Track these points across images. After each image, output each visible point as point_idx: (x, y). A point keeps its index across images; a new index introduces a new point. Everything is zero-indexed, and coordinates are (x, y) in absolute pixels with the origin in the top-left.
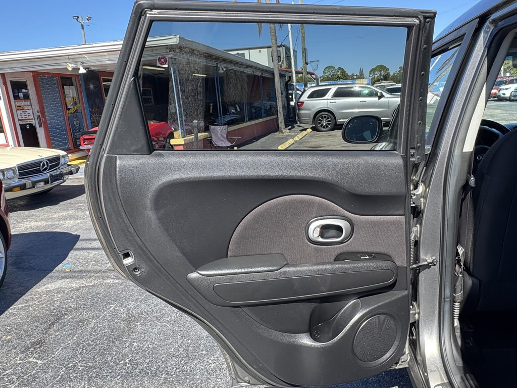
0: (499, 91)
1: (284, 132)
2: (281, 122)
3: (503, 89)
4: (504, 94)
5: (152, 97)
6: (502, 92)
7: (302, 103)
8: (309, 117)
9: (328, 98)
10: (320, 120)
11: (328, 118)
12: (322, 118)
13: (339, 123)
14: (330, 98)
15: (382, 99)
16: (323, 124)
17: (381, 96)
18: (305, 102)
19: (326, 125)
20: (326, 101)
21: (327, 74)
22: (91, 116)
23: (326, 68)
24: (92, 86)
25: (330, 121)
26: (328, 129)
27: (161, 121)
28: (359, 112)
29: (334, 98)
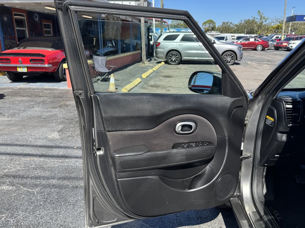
0: (289, 44)
1: (145, 63)
2: (144, 56)
3: (291, 43)
4: (292, 47)
5: (51, 30)
6: (290, 45)
7: (159, 43)
8: (164, 54)
10: (171, 57)
11: (176, 56)
12: (172, 55)
13: (184, 60)
14: (179, 41)
16: (172, 60)
17: (214, 43)
18: (161, 43)
19: (174, 60)
20: (176, 43)
21: (174, 23)
22: (4, 41)
24: (5, 19)
25: (177, 58)
26: (175, 63)
27: (56, 49)
28: (198, 53)
29: (181, 42)
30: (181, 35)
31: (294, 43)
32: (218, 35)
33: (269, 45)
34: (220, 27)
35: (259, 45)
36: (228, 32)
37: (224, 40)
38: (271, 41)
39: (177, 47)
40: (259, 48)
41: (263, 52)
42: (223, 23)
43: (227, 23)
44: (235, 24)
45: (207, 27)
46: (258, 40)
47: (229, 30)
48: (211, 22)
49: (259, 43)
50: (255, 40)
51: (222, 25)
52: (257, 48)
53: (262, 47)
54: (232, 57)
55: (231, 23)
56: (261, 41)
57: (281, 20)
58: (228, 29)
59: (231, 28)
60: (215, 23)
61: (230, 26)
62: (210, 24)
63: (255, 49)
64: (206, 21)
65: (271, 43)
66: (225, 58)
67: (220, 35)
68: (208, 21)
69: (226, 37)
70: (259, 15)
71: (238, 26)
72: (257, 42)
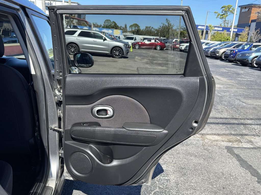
0: (180, 46)
3: (181, 45)
4: (181, 48)
6: (181, 47)
11: (75, 48)
13: (81, 51)
14: (77, 36)
15: (105, 41)
17: (105, 40)
20: (74, 37)
21: (106, 24)
23: (106, 20)
28: (92, 46)
29: (79, 37)
30: (79, 31)
31: (183, 45)
32: (131, 35)
33: (165, 46)
34: (143, 30)
35: (158, 46)
36: (150, 34)
37: (133, 40)
38: (168, 43)
39: (75, 41)
40: (158, 48)
41: (160, 51)
42: (146, 27)
43: (149, 27)
44: (155, 29)
45: (133, 30)
46: (157, 42)
47: (150, 33)
48: (136, 25)
49: (158, 44)
50: (155, 41)
51: (145, 29)
52: (157, 48)
53: (160, 47)
54: (120, 52)
55: (152, 28)
56: (159, 42)
57: (184, 28)
58: (150, 32)
60: (140, 27)
61: (151, 30)
62: (135, 27)
63: (155, 49)
64: (132, 24)
65: (168, 45)
66: (114, 52)
67: (133, 36)
68: (134, 24)
69: (135, 38)
70: (167, 22)
71: (158, 31)
72: (156, 43)
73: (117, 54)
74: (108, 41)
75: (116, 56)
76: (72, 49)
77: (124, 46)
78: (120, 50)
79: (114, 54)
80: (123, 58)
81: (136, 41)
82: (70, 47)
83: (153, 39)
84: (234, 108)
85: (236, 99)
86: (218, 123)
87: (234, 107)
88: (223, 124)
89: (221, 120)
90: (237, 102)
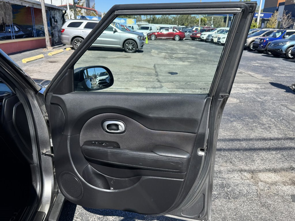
0: (201, 35)
1: (48, 48)
2: (47, 42)
3: (203, 34)
6: (202, 36)
7: (64, 30)
8: (68, 40)
9: (81, 29)
11: (81, 42)
15: (116, 33)
17: (115, 31)
18: (65, 30)
28: (101, 40)
29: (85, 29)
31: (205, 35)
32: (146, 25)
33: (185, 36)
34: (160, 19)
35: (177, 36)
36: (167, 23)
37: (148, 29)
38: (188, 32)
39: (81, 34)
40: (177, 38)
41: (179, 42)
45: (148, 18)
46: (176, 31)
47: (167, 22)
49: (177, 34)
50: (173, 30)
52: (175, 38)
53: (179, 37)
54: (133, 45)
56: (178, 32)
58: (167, 20)
59: (169, 19)
61: (168, 18)
63: (174, 39)
65: (188, 34)
66: (127, 46)
67: (149, 25)
69: (151, 27)
71: (175, 18)
72: (175, 32)
73: (131, 48)
74: (120, 33)
75: (129, 50)
76: (77, 44)
77: (138, 38)
78: (134, 43)
79: (126, 48)
80: (137, 53)
81: (151, 31)
82: (76, 42)
83: (171, 28)
84: (284, 121)
85: (282, 105)
86: (269, 149)
87: (283, 119)
88: (276, 149)
89: (272, 142)
90: (284, 110)
